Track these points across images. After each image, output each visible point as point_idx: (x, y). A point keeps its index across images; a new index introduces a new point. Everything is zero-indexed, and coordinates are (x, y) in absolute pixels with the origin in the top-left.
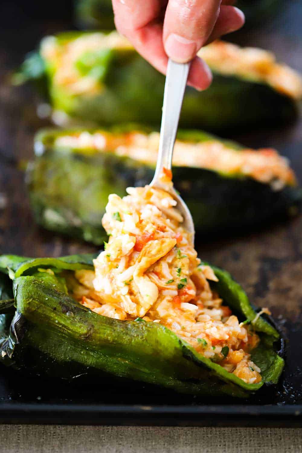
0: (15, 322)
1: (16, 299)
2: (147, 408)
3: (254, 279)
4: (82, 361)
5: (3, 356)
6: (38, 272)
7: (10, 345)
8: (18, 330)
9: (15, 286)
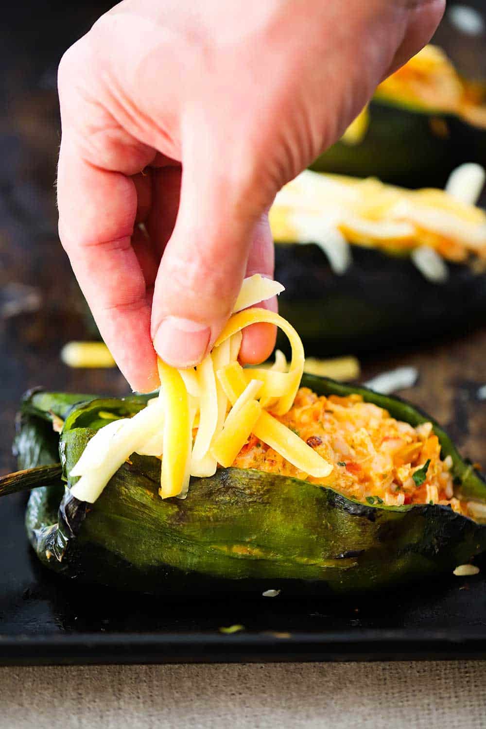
0: (67, 503)
1: (65, 469)
2: (284, 636)
3: (444, 417)
4: (176, 563)
5: (48, 558)
6: (100, 419)
7: (60, 541)
8: (71, 516)
9: (62, 445)
